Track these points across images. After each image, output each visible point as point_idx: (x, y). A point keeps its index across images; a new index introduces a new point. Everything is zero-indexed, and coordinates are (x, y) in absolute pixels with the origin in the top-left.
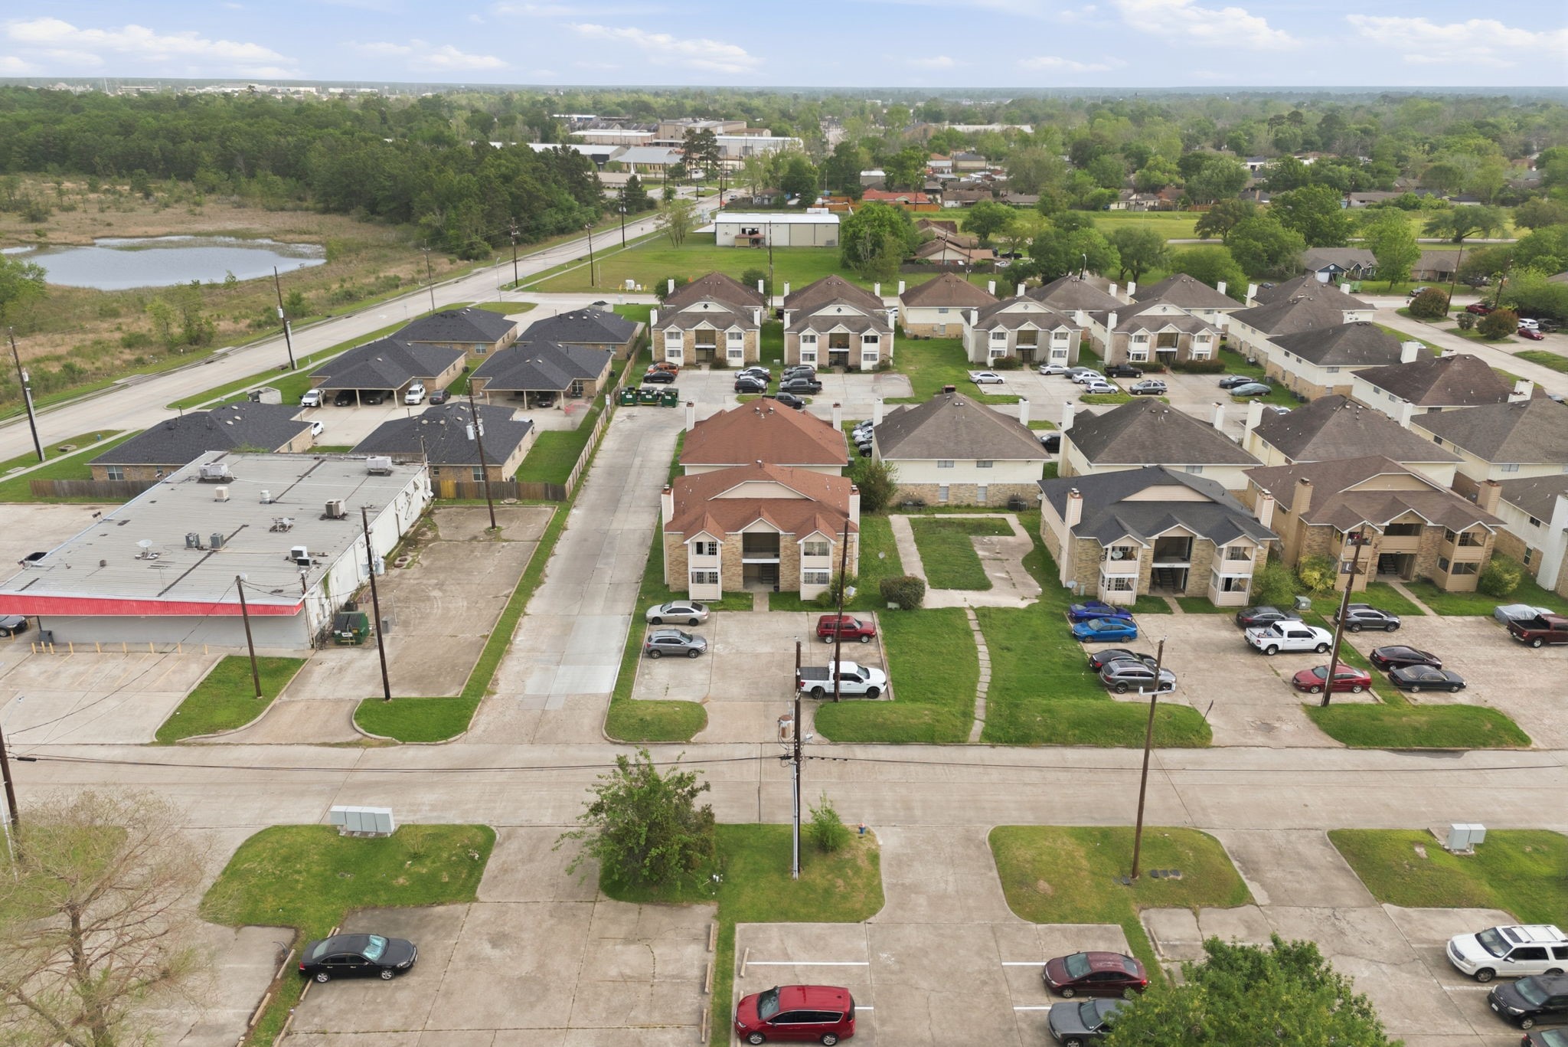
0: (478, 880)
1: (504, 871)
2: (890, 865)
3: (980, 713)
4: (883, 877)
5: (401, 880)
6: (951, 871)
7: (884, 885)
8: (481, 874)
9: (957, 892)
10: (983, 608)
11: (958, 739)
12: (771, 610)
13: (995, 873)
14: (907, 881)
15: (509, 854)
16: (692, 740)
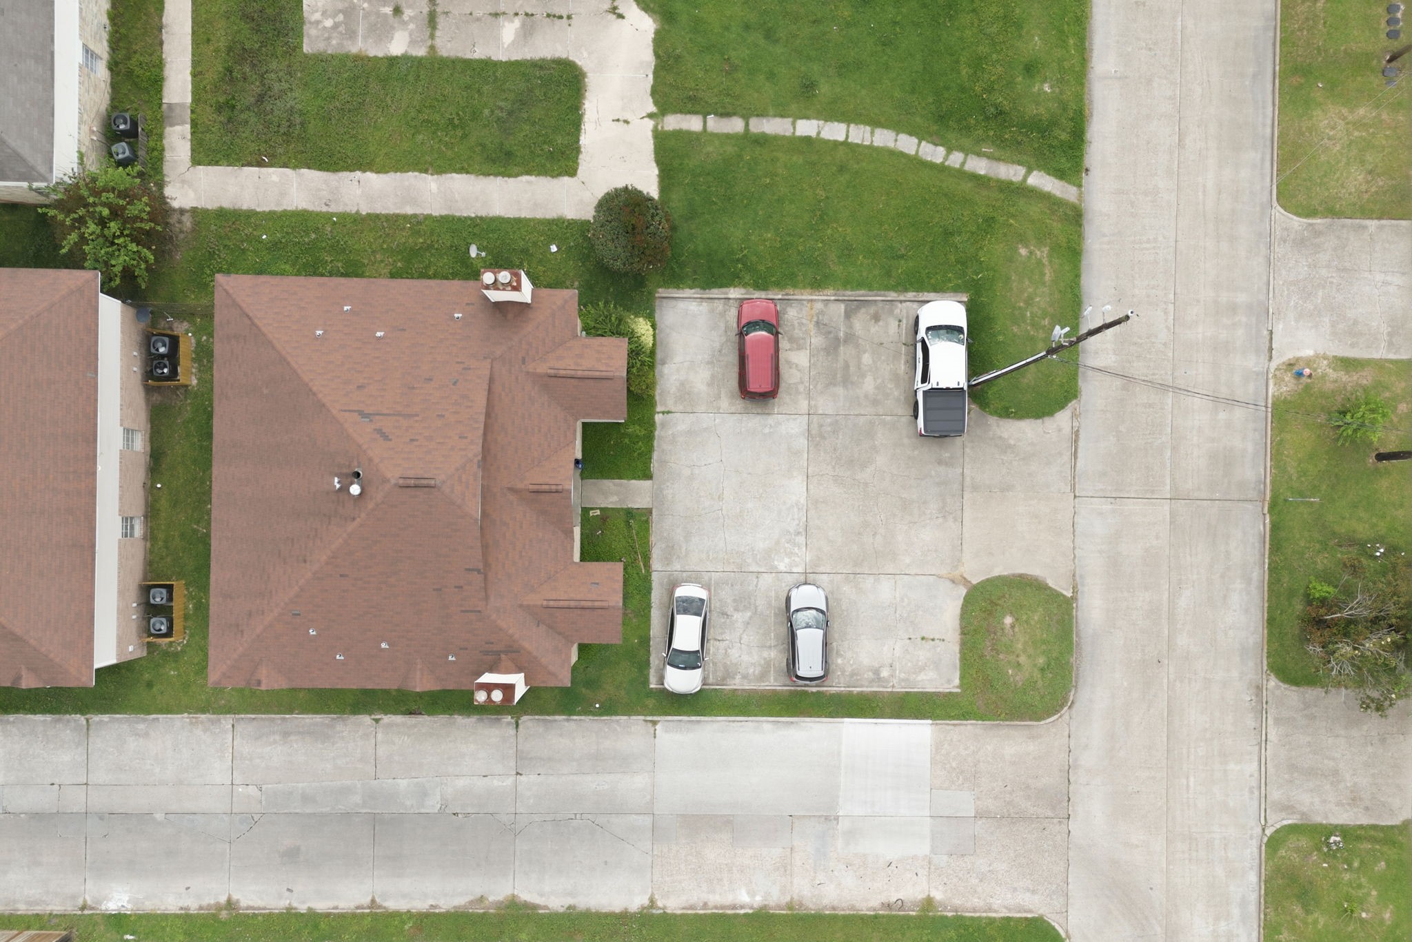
0: (1374, 827)
1: (1354, 800)
2: (1353, 345)
3: (1011, 172)
4: (1376, 356)
5: (1387, 916)
6: (1366, 274)
7: (1392, 356)
8: (1361, 827)
9: (1403, 274)
10: (656, 93)
11: (1075, 217)
12: (648, 476)
13: (1372, 224)
14: (1385, 329)
15: (1324, 801)
16: (1069, 594)
